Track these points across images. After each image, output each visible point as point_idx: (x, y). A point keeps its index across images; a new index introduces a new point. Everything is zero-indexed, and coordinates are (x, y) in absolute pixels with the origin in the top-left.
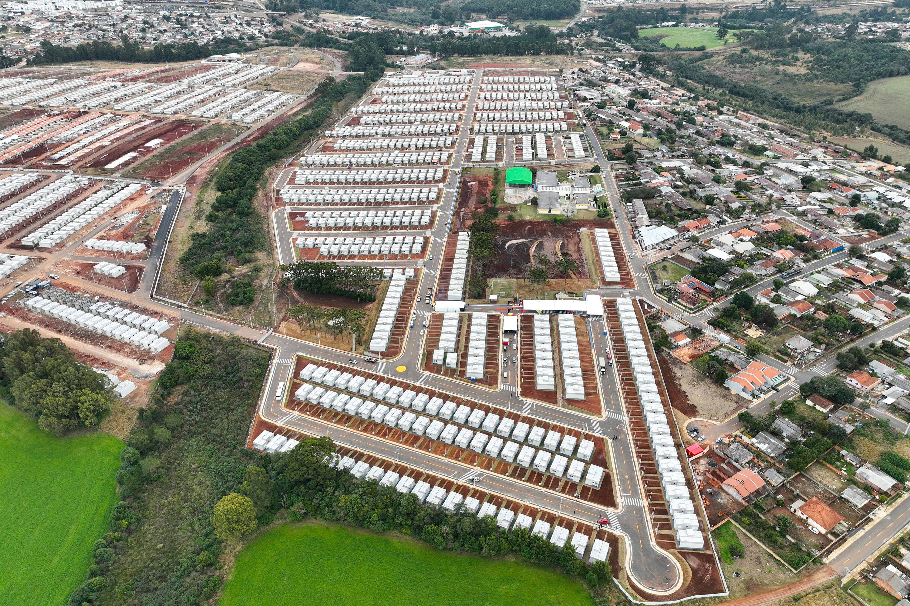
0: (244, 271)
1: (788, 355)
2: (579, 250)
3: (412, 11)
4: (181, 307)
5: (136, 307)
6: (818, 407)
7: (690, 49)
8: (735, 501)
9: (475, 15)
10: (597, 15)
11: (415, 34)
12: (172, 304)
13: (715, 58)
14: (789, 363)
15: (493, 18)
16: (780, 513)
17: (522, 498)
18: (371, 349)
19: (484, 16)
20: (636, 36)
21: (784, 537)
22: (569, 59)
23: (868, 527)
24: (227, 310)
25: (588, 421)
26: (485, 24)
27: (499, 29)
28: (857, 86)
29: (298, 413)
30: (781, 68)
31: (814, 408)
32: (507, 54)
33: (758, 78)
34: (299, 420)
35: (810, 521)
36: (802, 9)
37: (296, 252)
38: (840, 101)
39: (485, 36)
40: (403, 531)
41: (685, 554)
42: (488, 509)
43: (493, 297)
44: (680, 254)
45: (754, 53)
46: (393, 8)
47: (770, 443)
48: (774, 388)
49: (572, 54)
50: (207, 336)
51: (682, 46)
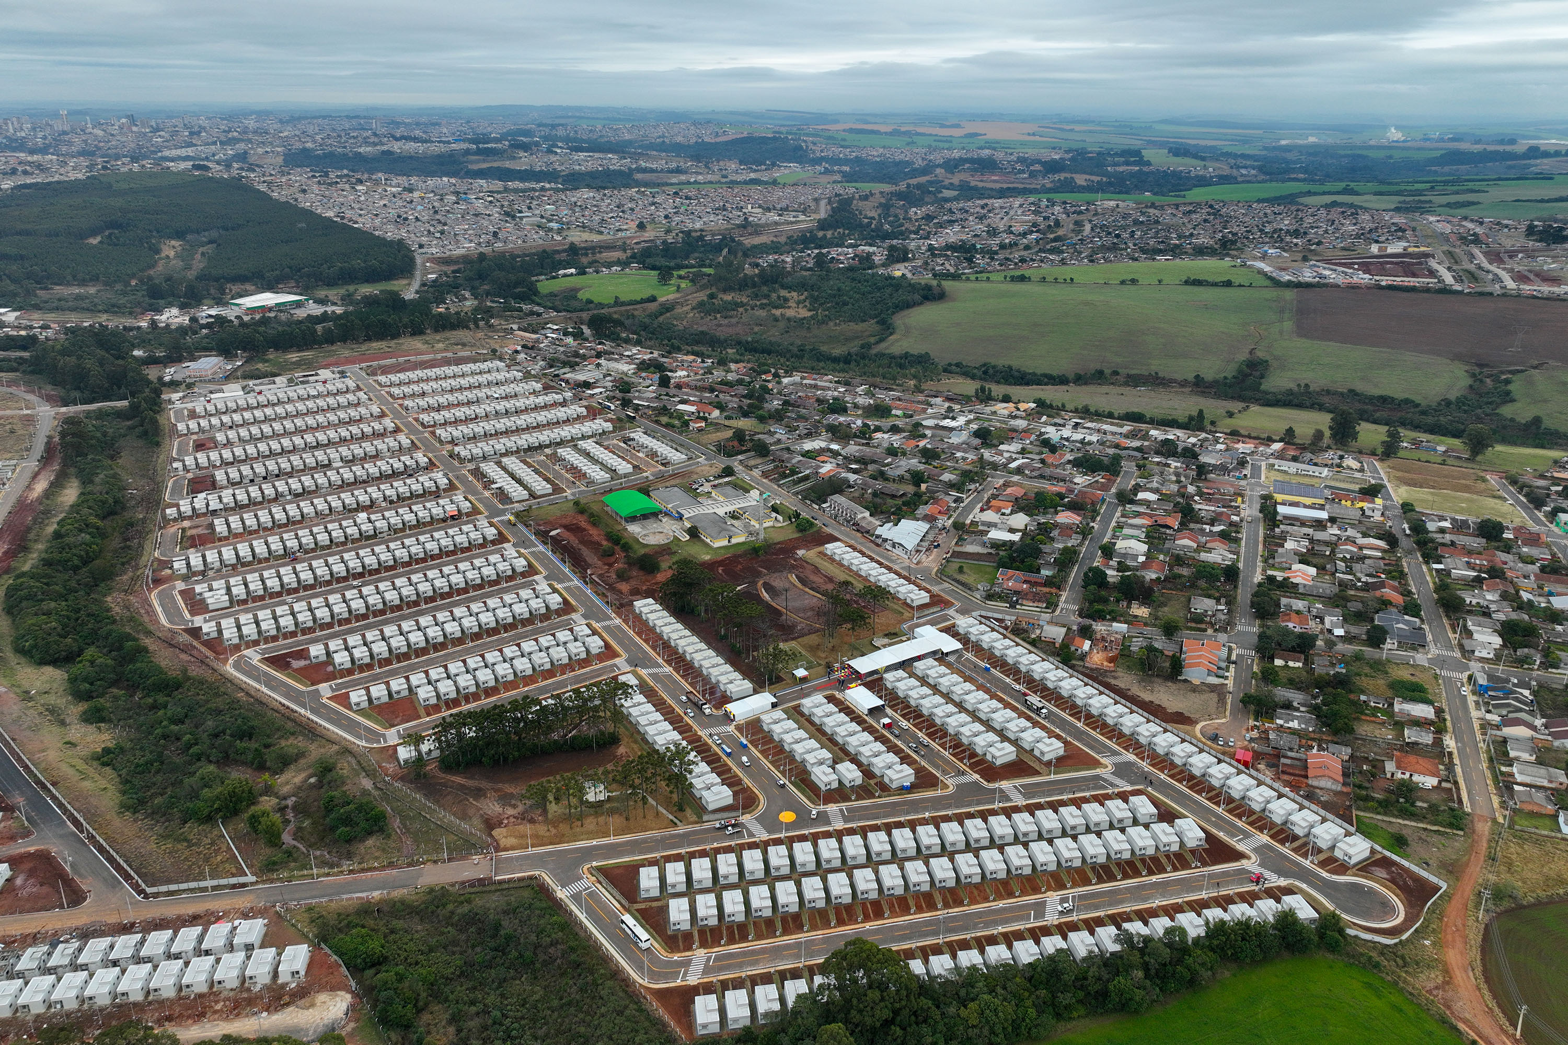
0: (298, 780)
1: (1201, 621)
2: (830, 580)
3: (92, 290)
4: (244, 885)
5: (133, 925)
6: (1291, 664)
7: (637, 303)
8: (1336, 793)
9: (236, 288)
10: (449, 269)
11: (139, 328)
12: (215, 888)
13: (679, 310)
14: (1210, 631)
15: (271, 287)
16: (1382, 784)
17: (1145, 900)
18: (711, 807)
19: (249, 287)
20: (536, 293)
21: (1413, 805)
22: (480, 335)
23: (1456, 761)
24: (349, 856)
25: (1098, 777)
26: (267, 299)
27: (298, 304)
28: (882, 322)
29: (702, 952)
30: (778, 312)
31: (1286, 666)
32: (369, 339)
33: (756, 329)
34: (717, 959)
35: (1416, 778)
36: (724, 238)
37: (368, 717)
38: (877, 343)
39: (283, 317)
40: (1075, 1014)
41: (1365, 868)
42: (1160, 925)
43: (801, 673)
44: (958, 549)
45: (728, 297)
46: (46, 289)
47: (1297, 718)
48: (1229, 660)
49: (477, 327)
50: (366, 910)
51: (623, 298)
